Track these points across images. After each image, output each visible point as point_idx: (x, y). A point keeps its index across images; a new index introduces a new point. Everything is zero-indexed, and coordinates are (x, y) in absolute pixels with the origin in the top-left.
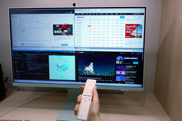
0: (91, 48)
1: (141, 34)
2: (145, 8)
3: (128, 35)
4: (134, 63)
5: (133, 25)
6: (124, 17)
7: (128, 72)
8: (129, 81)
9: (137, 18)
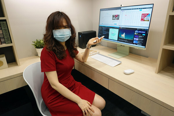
0: (125, 26)
1: (149, 19)
2: (153, 4)
3: (142, 20)
4: (143, 35)
5: (145, 14)
6: (141, 10)
7: (140, 39)
8: (139, 44)
9: (148, 10)
